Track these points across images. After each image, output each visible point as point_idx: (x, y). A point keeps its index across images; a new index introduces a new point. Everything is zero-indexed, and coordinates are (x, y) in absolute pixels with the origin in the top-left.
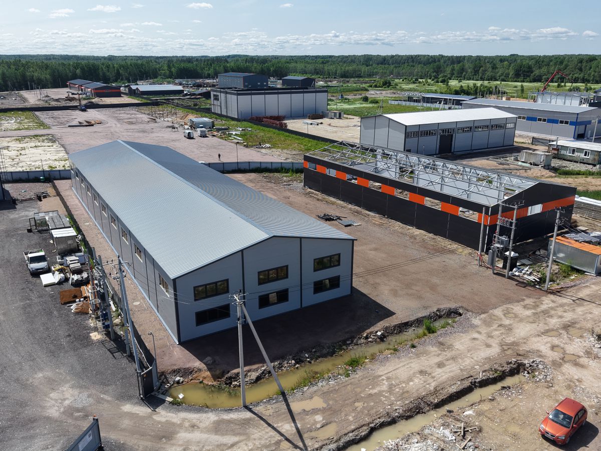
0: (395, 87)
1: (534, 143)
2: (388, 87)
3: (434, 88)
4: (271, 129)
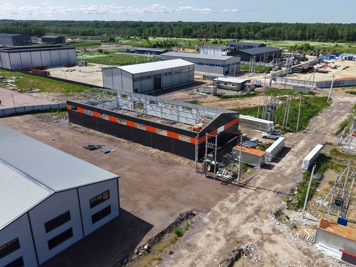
0: (118, 42)
1: (204, 79)
2: (113, 42)
3: (140, 43)
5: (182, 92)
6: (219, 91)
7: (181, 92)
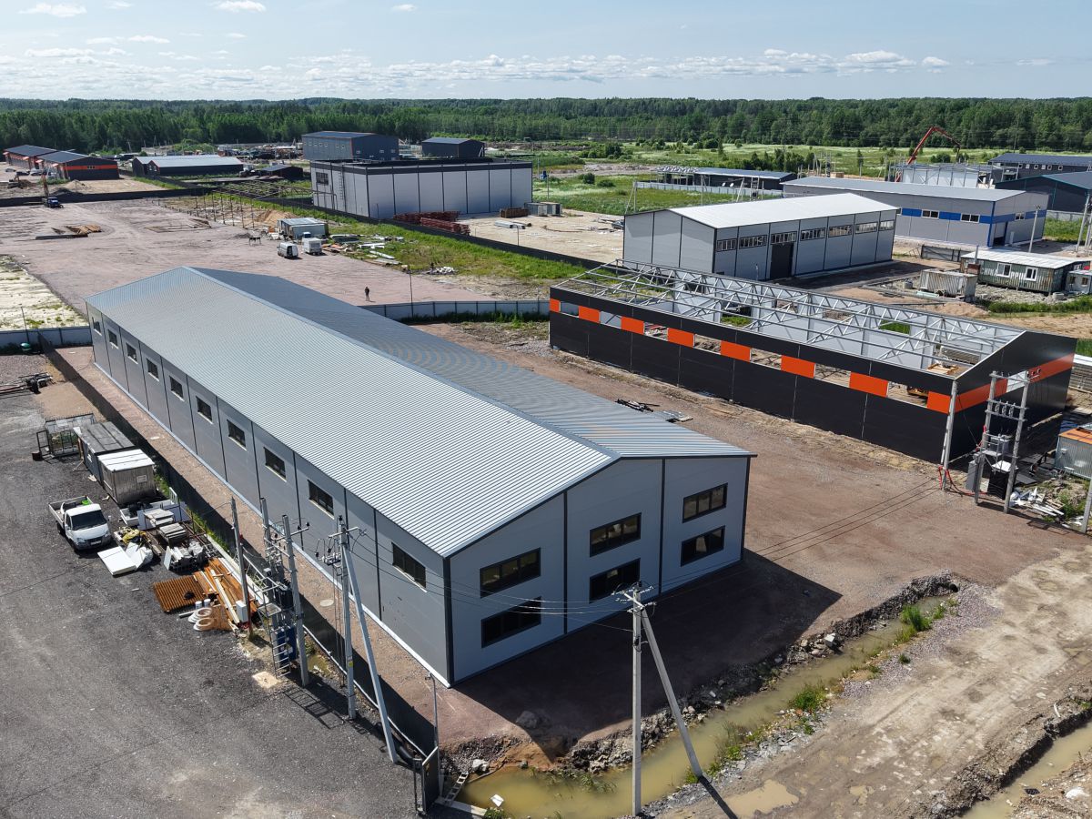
0: (631, 158)
2: (618, 157)
4: (442, 238)
5: (860, 287)
6: (982, 292)
7: (856, 289)
